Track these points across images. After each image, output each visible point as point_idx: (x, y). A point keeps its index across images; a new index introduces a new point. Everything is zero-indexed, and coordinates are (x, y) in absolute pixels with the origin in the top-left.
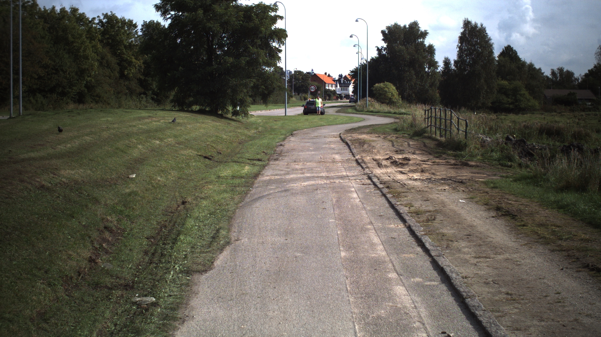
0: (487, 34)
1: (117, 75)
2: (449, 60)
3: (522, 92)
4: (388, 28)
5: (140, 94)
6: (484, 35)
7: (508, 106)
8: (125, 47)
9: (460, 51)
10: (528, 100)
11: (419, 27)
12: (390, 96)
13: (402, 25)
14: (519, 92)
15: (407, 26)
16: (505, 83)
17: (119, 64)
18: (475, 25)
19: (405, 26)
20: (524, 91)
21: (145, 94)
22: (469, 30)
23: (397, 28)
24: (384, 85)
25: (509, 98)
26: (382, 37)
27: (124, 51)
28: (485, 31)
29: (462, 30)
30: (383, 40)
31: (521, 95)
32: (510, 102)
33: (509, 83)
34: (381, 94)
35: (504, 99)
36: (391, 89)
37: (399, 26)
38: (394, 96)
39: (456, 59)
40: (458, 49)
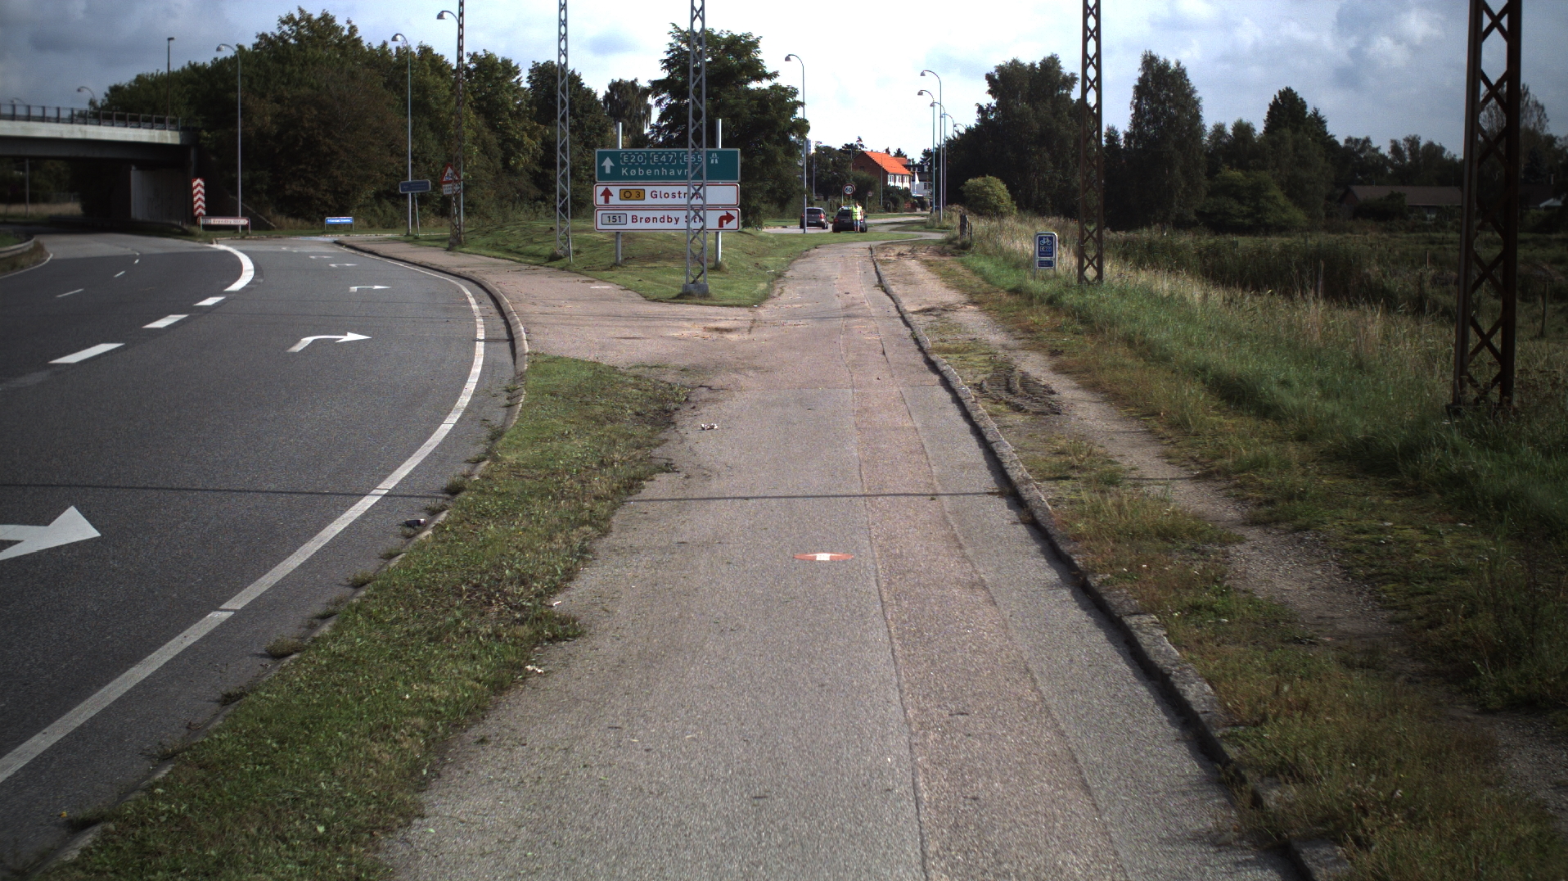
0: (1188, 80)
1: (500, 166)
2: (1116, 132)
3: (1271, 193)
4: (1000, 69)
5: (536, 199)
6: (1182, 84)
7: (1241, 220)
8: (511, 115)
9: (1136, 113)
10: (1283, 210)
11: (1060, 68)
12: (995, 201)
13: (1027, 63)
14: (1265, 194)
15: (1038, 65)
16: (1236, 174)
17: (501, 146)
18: (1165, 63)
19: (1033, 65)
20: (1276, 192)
21: (543, 199)
22: (1153, 75)
23: (1016, 69)
24: (984, 181)
25: (1243, 204)
26: (986, 86)
27: (510, 121)
28: (1185, 76)
29: (1140, 74)
30: (990, 92)
31: (1267, 199)
32: (1245, 213)
33: (1245, 176)
34: (977, 199)
35: (1234, 206)
36: (998, 188)
37: (1022, 65)
38: (1002, 202)
39: (1128, 130)
40: (1133, 111)
